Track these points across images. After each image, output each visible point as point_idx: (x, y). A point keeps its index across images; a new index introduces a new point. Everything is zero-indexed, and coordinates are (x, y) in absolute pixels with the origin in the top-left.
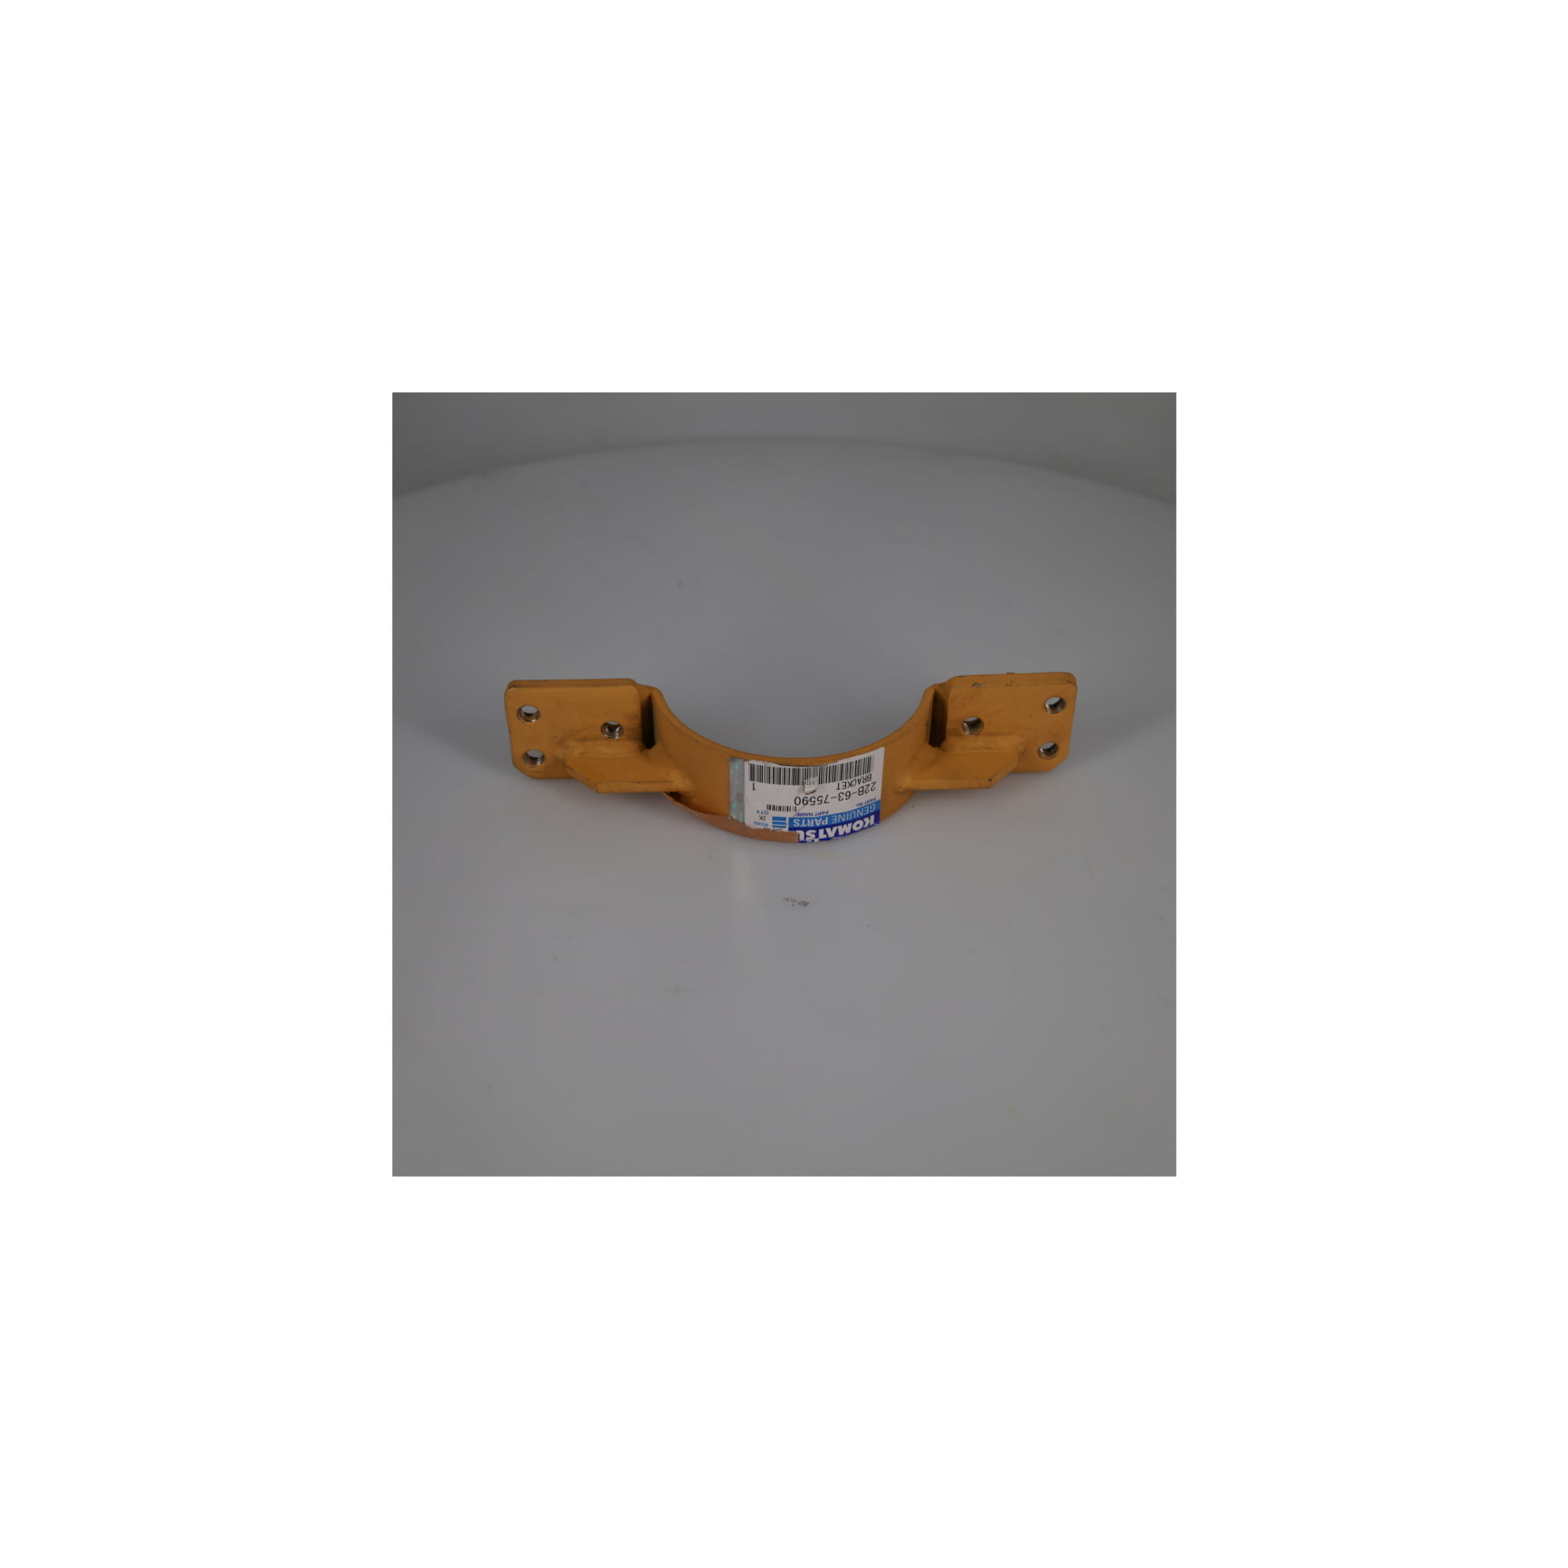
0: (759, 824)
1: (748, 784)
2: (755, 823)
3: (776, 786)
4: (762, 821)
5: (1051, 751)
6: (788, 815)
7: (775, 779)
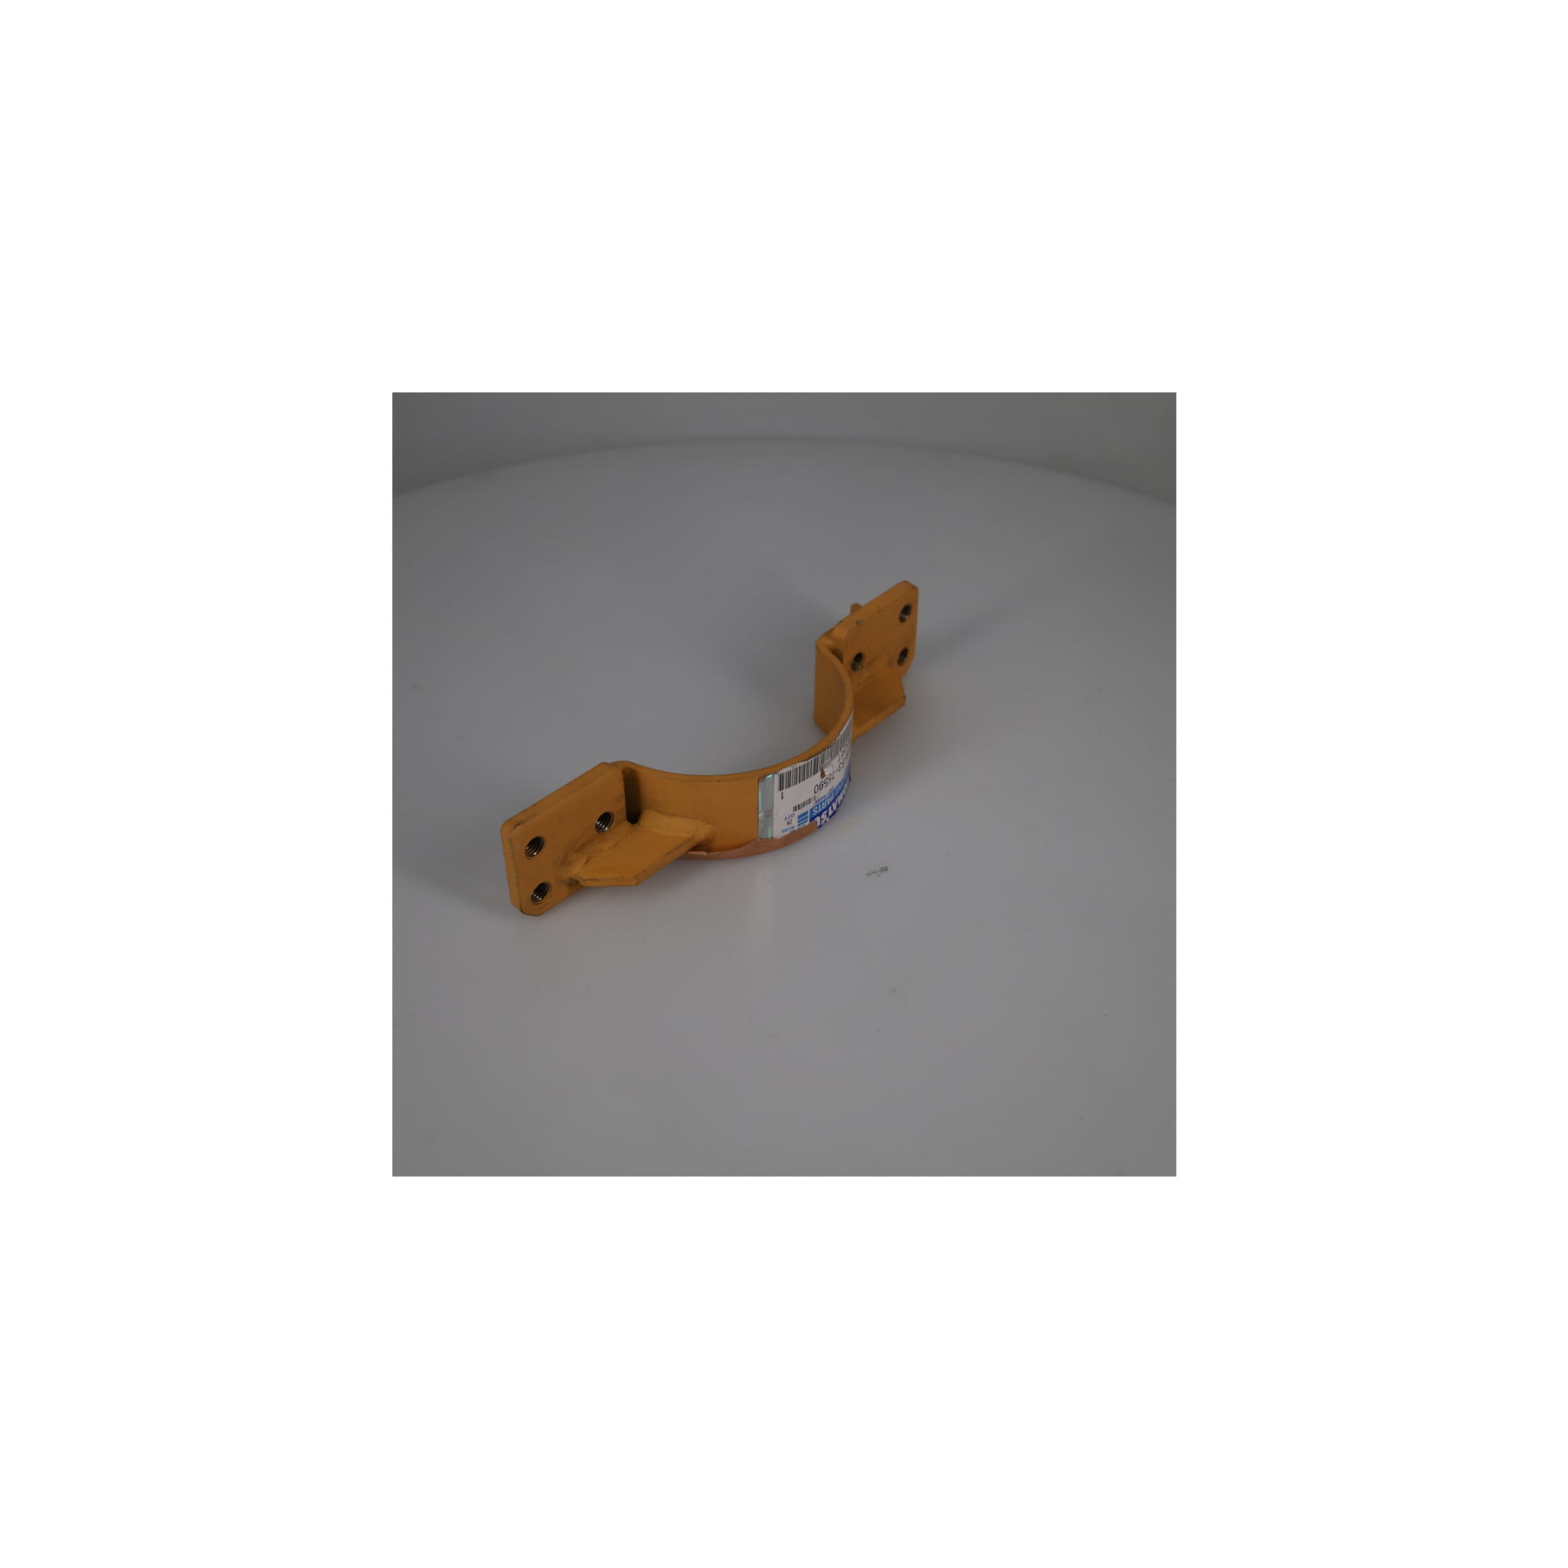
0: (786, 830)
1: (777, 794)
2: (783, 831)
3: (802, 783)
4: (790, 826)
5: (904, 654)
6: (808, 808)
7: (801, 777)
